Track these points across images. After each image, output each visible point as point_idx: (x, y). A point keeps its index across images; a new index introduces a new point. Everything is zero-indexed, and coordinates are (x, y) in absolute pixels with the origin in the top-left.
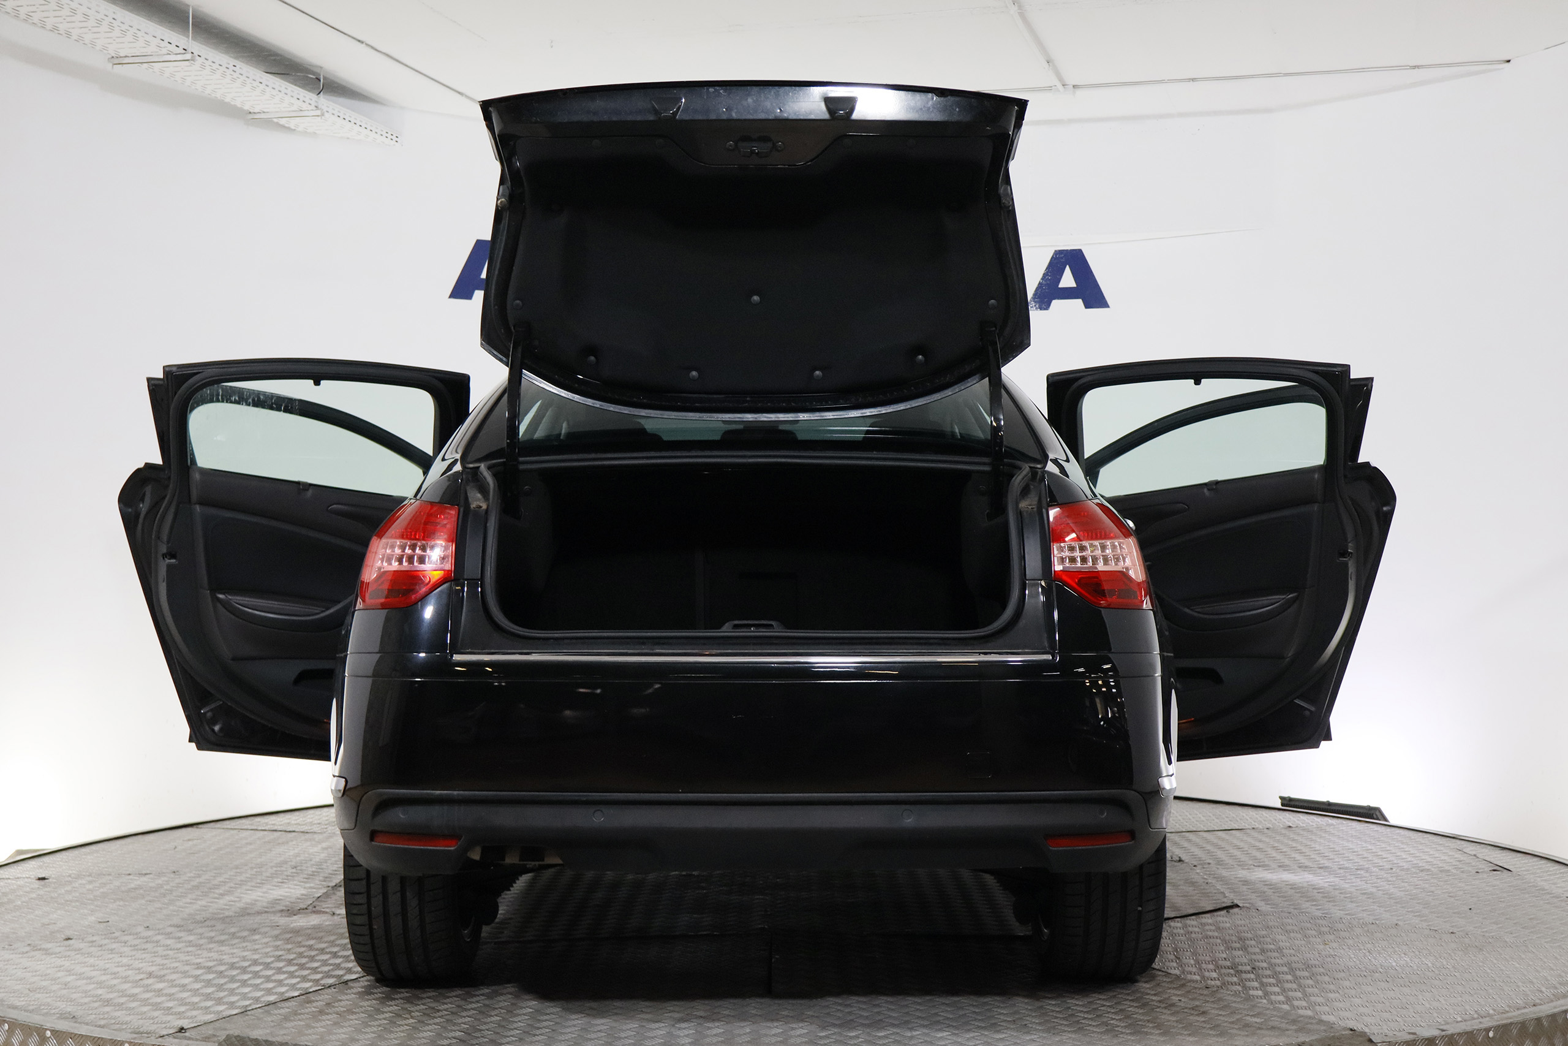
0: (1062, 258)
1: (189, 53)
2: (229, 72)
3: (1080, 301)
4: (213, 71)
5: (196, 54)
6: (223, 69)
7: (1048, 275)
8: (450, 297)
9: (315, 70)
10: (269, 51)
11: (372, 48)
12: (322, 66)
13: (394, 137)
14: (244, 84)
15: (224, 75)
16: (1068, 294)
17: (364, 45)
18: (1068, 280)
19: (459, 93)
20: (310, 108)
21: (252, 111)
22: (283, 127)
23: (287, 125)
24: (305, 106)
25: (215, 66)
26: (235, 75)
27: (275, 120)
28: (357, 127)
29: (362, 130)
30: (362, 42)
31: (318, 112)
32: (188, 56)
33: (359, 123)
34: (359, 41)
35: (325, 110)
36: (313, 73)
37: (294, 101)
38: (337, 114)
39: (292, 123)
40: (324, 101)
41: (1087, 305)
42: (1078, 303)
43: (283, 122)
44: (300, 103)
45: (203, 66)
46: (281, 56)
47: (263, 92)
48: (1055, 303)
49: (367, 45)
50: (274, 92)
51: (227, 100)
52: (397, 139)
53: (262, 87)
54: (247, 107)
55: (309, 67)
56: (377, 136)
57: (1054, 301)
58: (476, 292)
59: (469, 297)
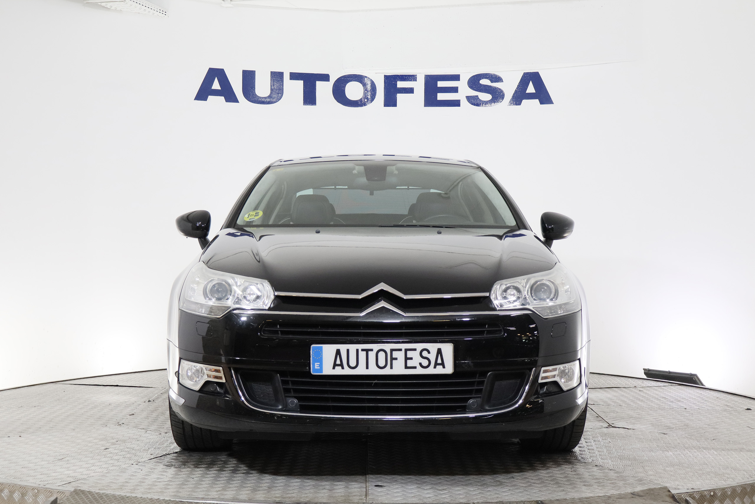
0: (528, 77)
3: (538, 100)
7: (520, 86)
8: (195, 99)
13: (164, 12)
16: (531, 96)
18: (531, 89)
22: (104, 7)
23: (106, 6)
27: (99, 4)
28: (143, 7)
29: (146, 8)
31: (123, 0)
33: (145, 5)
39: (109, 5)
41: (541, 103)
42: (537, 101)
43: (103, 4)
52: (165, 13)
56: (155, 12)
57: (523, 101)
58: (209, 96)
59: (205, 99)
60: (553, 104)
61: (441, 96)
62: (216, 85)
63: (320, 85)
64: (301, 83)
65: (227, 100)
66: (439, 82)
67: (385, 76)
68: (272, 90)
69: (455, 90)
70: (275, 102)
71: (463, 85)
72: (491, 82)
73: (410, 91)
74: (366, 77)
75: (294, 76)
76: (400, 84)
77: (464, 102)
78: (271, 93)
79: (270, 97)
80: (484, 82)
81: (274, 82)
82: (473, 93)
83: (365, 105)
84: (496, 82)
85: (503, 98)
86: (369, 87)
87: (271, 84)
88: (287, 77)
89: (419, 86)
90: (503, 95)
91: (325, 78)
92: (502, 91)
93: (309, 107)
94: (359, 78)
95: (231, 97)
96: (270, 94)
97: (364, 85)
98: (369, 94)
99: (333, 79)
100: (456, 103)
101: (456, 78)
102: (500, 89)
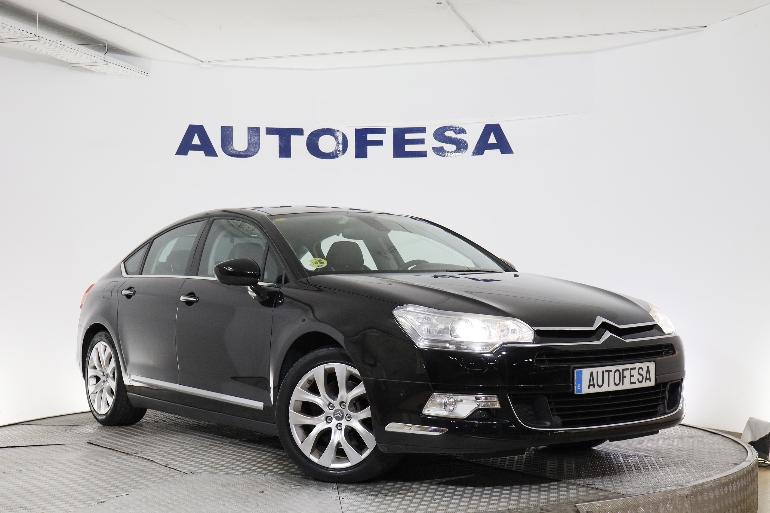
0: (489, 128)
1: (37, 37)
2: (58, 45)
4: (50, 45)
5: (40, 37)
6: (55, 43)
7: (482, 137)
8: (176, 154)
9: (104, 41)
10: (79, 33)
11: (131, 31)
12: (106, 39)
13: (146, 74)
14: (66, 50)
15: (55, 46)
16: (492, 147)
17: (126, 30)
18: (492, 140)
19: (178, 51)
20: (101, 61)
21: (72, 63)
22: (89, 70)
23: (90, 69)
24: (98, 60)
25: (51, 42)
26: (62, 46)
27: (84, 67)
28: (126, 69)
29: (129, 70)
30: (125, 28)
31: (105, 63)
32: (37, 38)
33: (127, 68)
34: (124, 28)
35: (109, 62)
36: (103, 43)
37: (93, 58)
38: (115, 63)
39: (93, 68)
40: (109, 57)
41: (503, 153)
43: (88, 68)
44: (95, 59)
45: (45, 43)
46: (84, 35)
47: (76, 54)
48: (486, 152)
49: (128, 29)
50: (82, 54)
51: (59, 58)
53: (76, 51)
54: (69, 61)
55: (101, 40)
56: (137, 74)
57: (485, 151)
58: (190, 151)
59: (186, 154)
60: (513, 153)
61: (409, 148)
62: (196, 141)
63: (294, 139)
64: (276, 137)
65: (207, 154)
66: (406, 135)
67: (356, 129)
68: (249, 144)
69: (421, 142)
70: (252, 156)
71: (429, 137)
72: (456, 134)
73: (380, 143)
74: (338, 131)
75: (270, 131)
76: (371, 137)
77: (431, 153)
78: (249, 147)
79: (247, 150)
80: (449, 134)
81: (251, 137)
82: (439, 144)
83: (337, 156)
84: (459, 133)
85: (467, 149)
86: (340, 139)
87: (248, 139)
88: (263, 132)
89: (388, 139)
90: (467, 145)
91: (299, 132)
92: (465, 142)
93: (285, 160)
94: (330, 132)
95: (210, 151)
96: (247, 148)
97: (336, 138)
98: (341, 146)
99: (307, 133)
100: (423, 154)
101: (422, 130)
102: (464, 140)
